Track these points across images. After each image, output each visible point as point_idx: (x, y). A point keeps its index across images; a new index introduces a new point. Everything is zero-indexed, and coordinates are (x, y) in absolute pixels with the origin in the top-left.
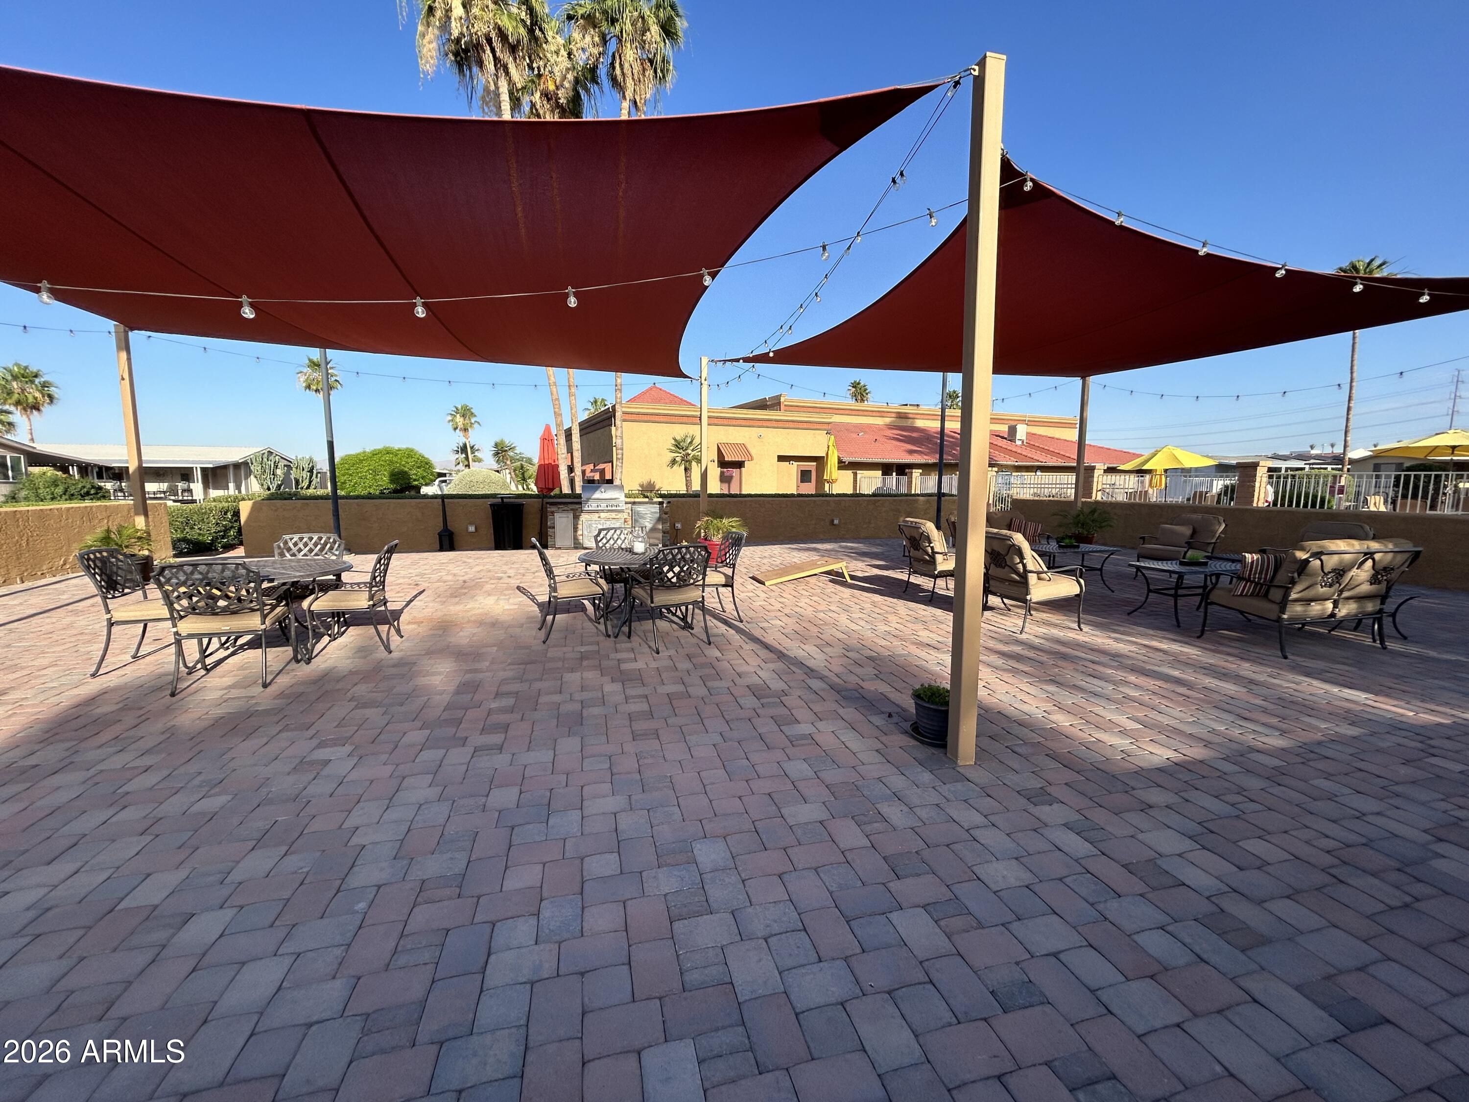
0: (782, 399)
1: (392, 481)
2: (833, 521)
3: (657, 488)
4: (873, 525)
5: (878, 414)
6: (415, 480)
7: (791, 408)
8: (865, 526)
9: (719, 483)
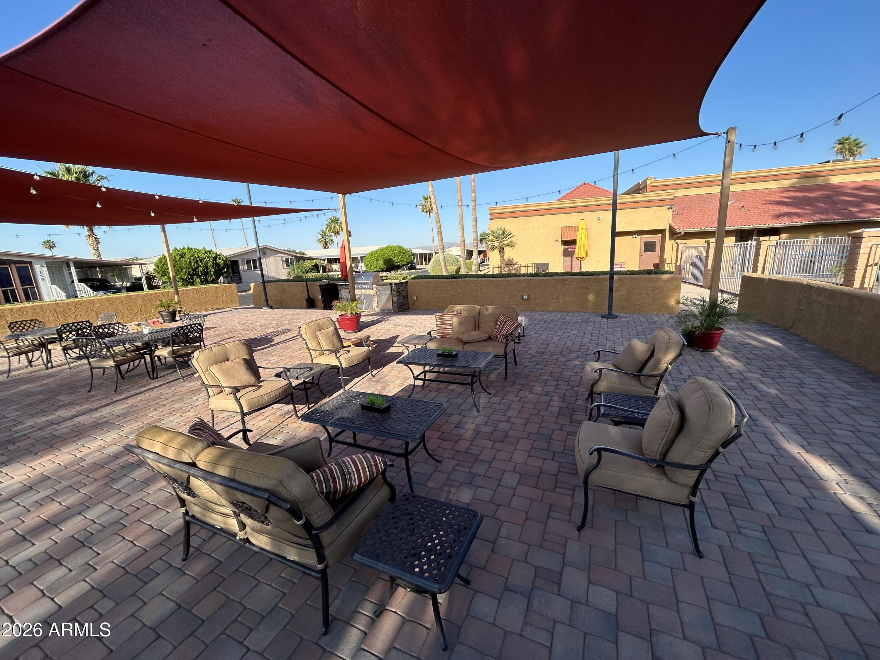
0: (649, 182)
1: (385, 264)
2: (522, 297)
3: (515, 262)
4: (561, 301)
5: (773, 178)
6: (397, 262)
7: (654, 188)
8: (553, 301)
9: (562, 257)
